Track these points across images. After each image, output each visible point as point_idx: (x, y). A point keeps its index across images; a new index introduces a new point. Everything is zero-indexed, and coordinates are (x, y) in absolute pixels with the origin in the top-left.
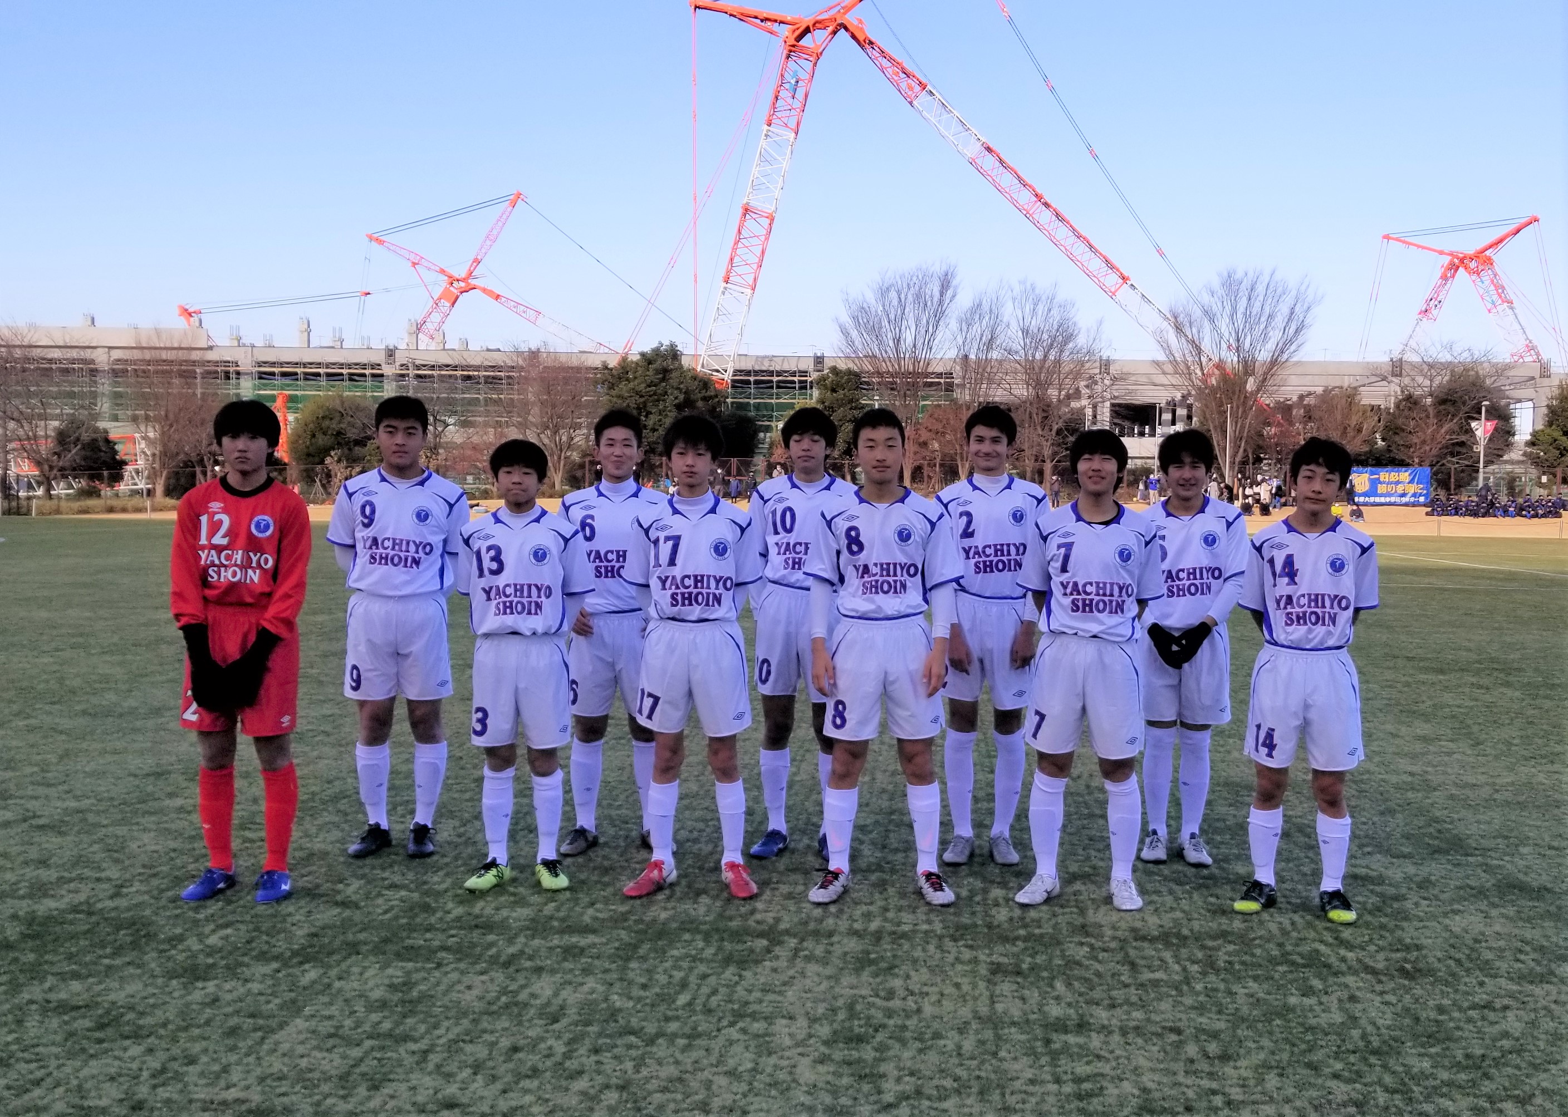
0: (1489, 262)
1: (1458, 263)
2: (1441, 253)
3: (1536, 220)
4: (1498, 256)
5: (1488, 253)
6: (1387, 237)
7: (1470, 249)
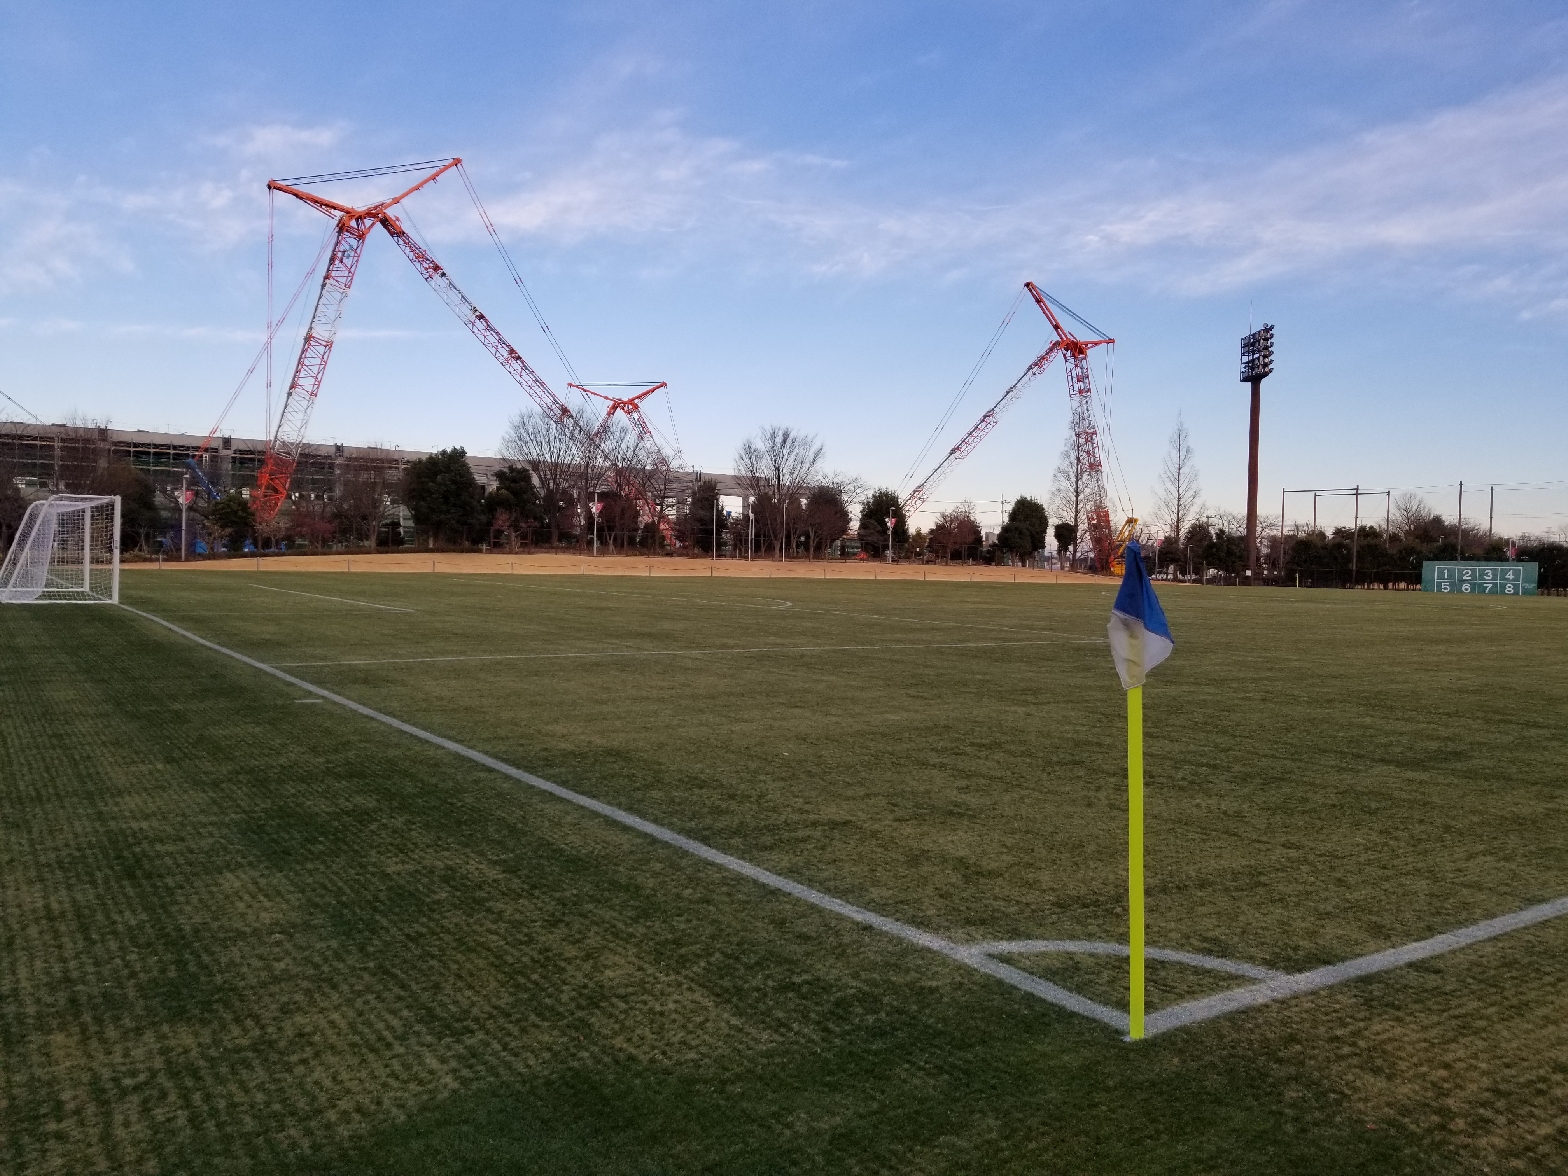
0: (636, 407)
1: (617, 404)
2: (607, 398)
3: (664, 384)
4: (643, 405)
5: (636, 401)
6: (570, 385)
7: (626, 399)
